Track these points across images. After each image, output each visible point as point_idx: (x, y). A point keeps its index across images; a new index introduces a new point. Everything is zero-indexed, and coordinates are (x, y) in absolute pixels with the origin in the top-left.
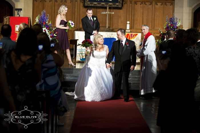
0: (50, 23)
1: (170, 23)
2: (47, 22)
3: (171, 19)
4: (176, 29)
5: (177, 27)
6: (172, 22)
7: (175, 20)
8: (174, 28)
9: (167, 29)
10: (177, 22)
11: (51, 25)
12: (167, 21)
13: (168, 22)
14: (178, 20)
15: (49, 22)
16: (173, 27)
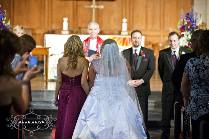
0: (9, 23)
1: (187, 21)
2: (4, 22)
3: (188, 14)
4: (196, 29)
5: (197, 27)
6: (190, 19)
7: (194, 16)
8: (193, 28)
9: (183, 29)
10: (197, 19)
11: (9, 26)
12: (182, 18)
13: (183, 20)
14: (198, 16)
15: (7, 22)
16: (191, 27)
